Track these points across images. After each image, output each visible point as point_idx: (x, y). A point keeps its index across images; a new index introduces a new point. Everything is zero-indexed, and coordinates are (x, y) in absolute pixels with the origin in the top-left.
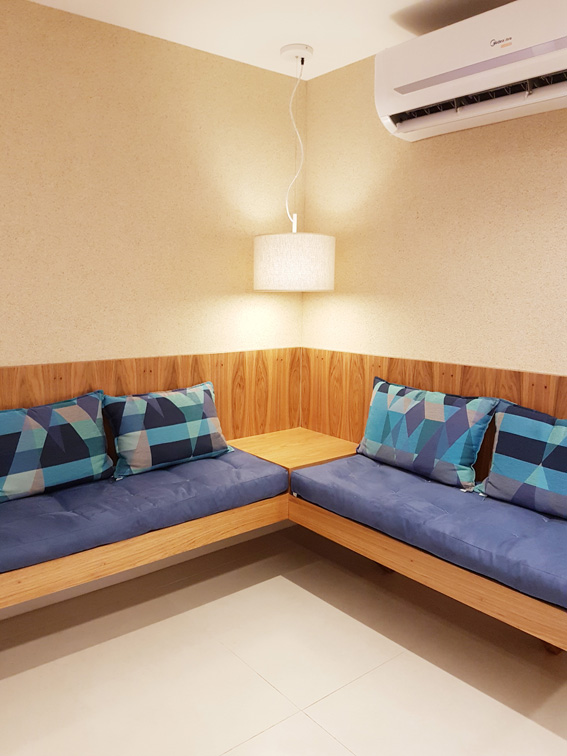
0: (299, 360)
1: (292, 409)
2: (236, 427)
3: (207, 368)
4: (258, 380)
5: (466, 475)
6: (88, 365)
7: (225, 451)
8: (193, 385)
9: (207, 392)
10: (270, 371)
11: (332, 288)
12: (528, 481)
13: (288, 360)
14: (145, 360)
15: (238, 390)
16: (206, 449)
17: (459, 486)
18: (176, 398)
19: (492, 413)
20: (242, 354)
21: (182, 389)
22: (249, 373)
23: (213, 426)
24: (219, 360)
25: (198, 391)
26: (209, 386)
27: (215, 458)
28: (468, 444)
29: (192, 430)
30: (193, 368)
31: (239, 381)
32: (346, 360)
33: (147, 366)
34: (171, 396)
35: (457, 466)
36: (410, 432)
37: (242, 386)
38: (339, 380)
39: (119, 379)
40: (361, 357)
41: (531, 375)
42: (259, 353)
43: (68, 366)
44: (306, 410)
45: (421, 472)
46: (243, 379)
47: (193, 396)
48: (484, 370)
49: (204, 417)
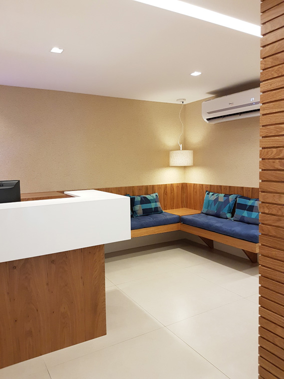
0: (184, 187)
1: (182, 202)
2: (165, 207)
3: (156, 188)
4: (171, 193)
5: (229, 215)
6: (126, 187)
7: (162, 212)
8: (152, 194)
9: (156, 195)
10: (175, 189)
11: (192, 165)
12: (243, 215)
13: (180, 187)
14: (140, 186)
15: (165, 196)
16: (156, 211)
17: (227, 218)
18: (148, 197)
19: (236, 198)
20: (166, 185)
21: (150, 195)
22: (169, 191)
23: (158, 205)
24: (159, 186)
25: (154, 195)
26: (157, 194)
27: (160, 213)
28: (229, 207)
29: (153, 205)
30: (152, 189)
31: (165, 193)
32: (198, 186)
33: (140, 188)
34: (147, 196)
35: (226, 213)
36: (215, 205)
37: (166, 194)
38: (196, 192)
39: (133, 192)
40: (202, 185)
41: (246, 188)
42: (171, 184)
43: (121, 188)
44: (187, 202)
45: (217, 216)
46: (167, 192)
47: (153, 196)
48: (234, 187)
49: (156, 202)
